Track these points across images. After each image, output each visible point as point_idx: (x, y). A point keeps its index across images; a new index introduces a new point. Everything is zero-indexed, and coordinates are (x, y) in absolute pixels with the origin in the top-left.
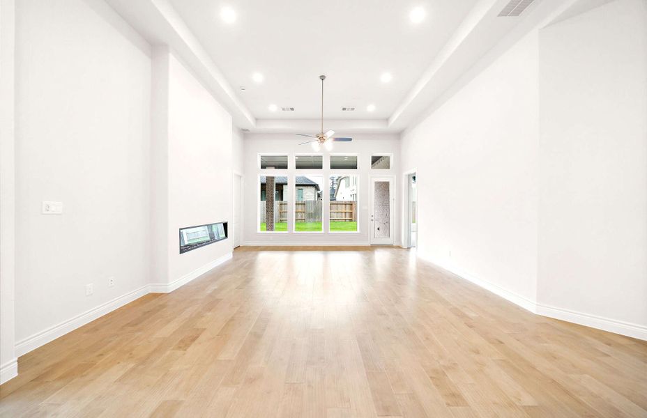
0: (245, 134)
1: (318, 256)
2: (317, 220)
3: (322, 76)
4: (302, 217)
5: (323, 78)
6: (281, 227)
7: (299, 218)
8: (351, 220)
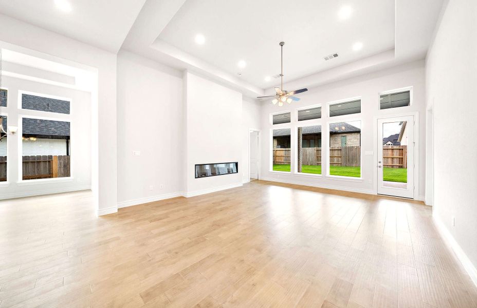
0: (261, 102)
1: (318, 196)
2: (354, 165)
3: (281, 43)
4: (338, 161)
5: (282, 44)
6: (313, 169)
7: (335, 162)
8: (401, 167)
